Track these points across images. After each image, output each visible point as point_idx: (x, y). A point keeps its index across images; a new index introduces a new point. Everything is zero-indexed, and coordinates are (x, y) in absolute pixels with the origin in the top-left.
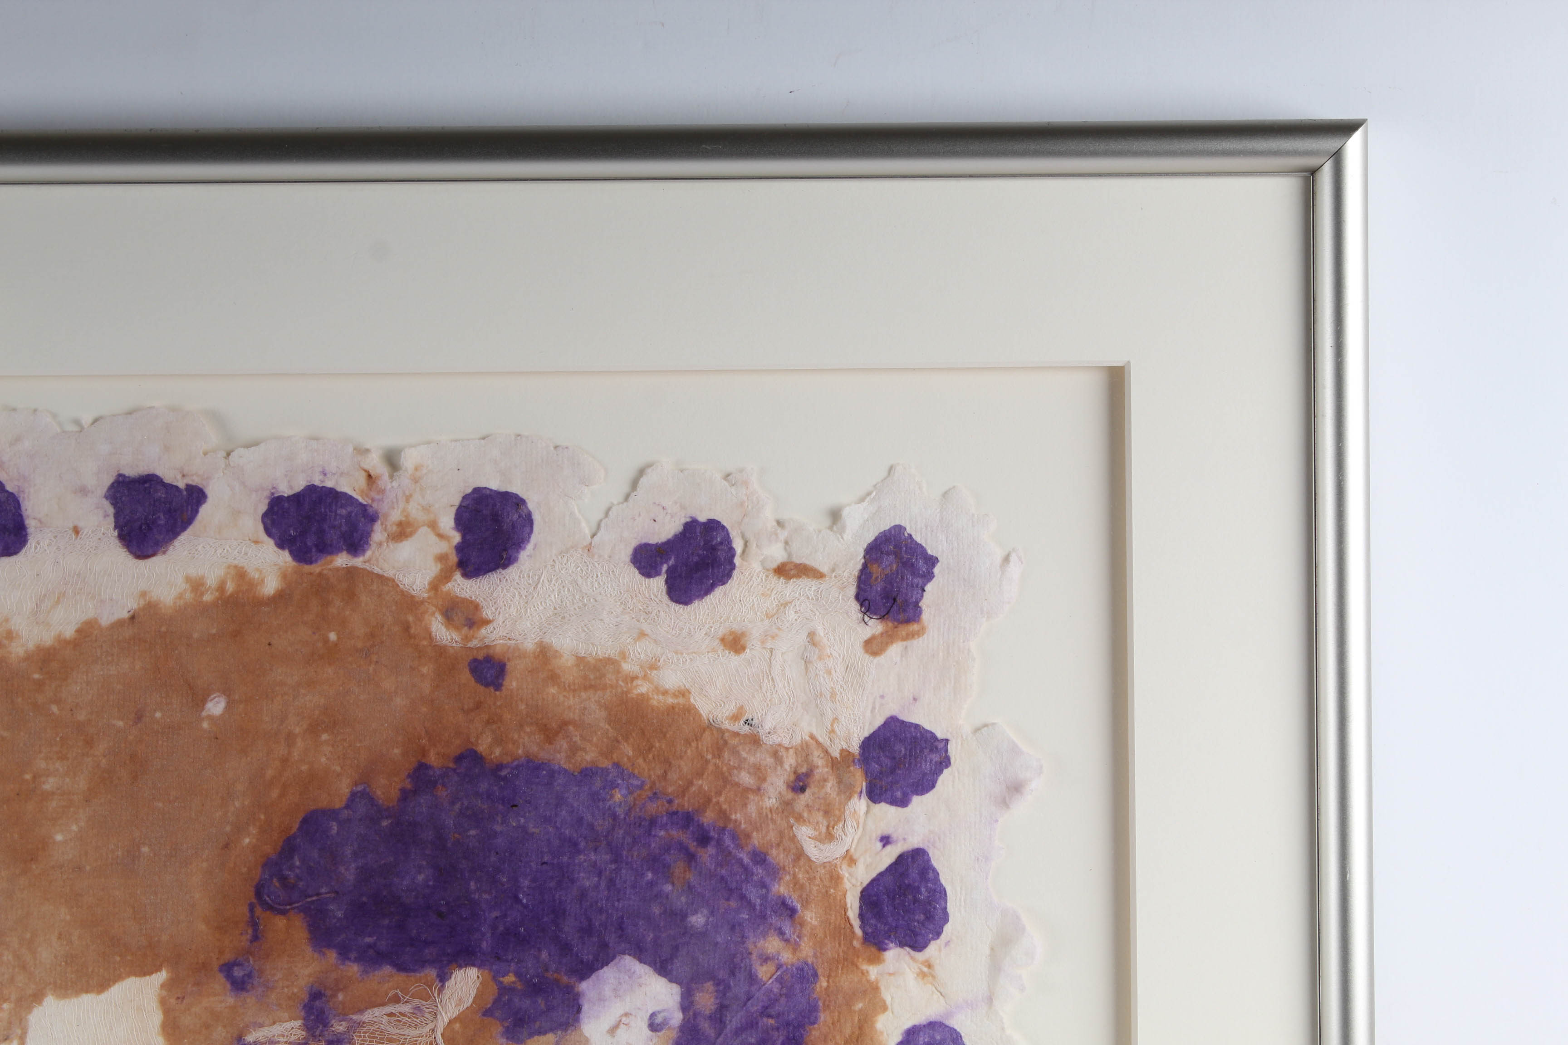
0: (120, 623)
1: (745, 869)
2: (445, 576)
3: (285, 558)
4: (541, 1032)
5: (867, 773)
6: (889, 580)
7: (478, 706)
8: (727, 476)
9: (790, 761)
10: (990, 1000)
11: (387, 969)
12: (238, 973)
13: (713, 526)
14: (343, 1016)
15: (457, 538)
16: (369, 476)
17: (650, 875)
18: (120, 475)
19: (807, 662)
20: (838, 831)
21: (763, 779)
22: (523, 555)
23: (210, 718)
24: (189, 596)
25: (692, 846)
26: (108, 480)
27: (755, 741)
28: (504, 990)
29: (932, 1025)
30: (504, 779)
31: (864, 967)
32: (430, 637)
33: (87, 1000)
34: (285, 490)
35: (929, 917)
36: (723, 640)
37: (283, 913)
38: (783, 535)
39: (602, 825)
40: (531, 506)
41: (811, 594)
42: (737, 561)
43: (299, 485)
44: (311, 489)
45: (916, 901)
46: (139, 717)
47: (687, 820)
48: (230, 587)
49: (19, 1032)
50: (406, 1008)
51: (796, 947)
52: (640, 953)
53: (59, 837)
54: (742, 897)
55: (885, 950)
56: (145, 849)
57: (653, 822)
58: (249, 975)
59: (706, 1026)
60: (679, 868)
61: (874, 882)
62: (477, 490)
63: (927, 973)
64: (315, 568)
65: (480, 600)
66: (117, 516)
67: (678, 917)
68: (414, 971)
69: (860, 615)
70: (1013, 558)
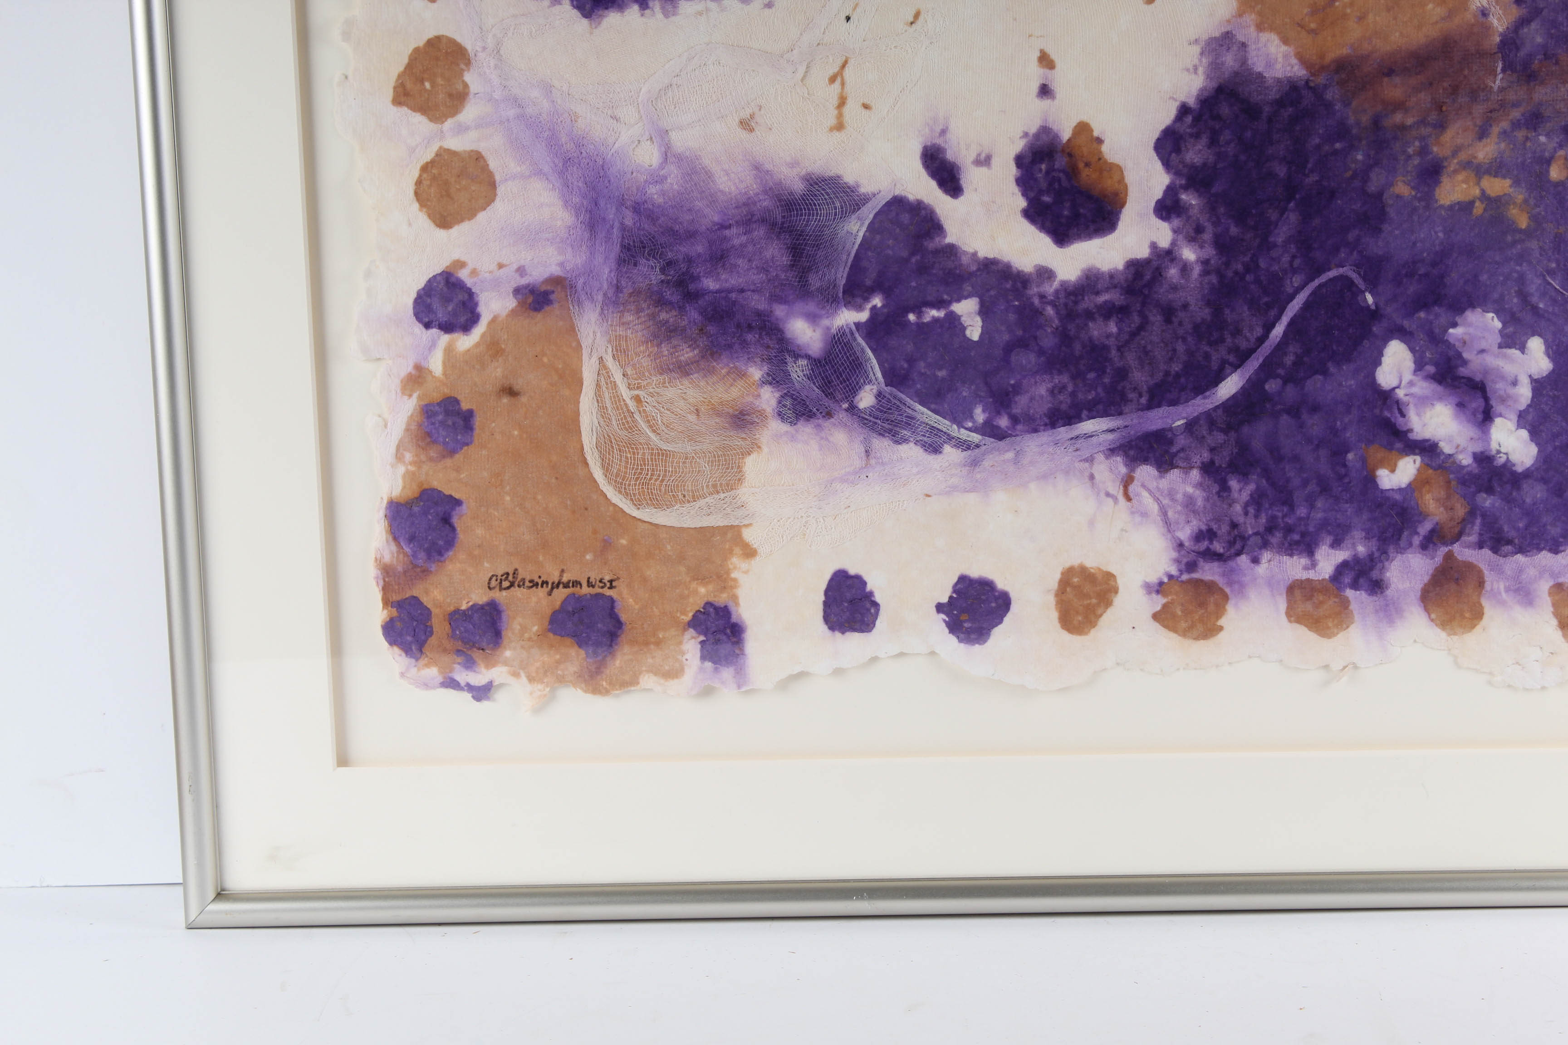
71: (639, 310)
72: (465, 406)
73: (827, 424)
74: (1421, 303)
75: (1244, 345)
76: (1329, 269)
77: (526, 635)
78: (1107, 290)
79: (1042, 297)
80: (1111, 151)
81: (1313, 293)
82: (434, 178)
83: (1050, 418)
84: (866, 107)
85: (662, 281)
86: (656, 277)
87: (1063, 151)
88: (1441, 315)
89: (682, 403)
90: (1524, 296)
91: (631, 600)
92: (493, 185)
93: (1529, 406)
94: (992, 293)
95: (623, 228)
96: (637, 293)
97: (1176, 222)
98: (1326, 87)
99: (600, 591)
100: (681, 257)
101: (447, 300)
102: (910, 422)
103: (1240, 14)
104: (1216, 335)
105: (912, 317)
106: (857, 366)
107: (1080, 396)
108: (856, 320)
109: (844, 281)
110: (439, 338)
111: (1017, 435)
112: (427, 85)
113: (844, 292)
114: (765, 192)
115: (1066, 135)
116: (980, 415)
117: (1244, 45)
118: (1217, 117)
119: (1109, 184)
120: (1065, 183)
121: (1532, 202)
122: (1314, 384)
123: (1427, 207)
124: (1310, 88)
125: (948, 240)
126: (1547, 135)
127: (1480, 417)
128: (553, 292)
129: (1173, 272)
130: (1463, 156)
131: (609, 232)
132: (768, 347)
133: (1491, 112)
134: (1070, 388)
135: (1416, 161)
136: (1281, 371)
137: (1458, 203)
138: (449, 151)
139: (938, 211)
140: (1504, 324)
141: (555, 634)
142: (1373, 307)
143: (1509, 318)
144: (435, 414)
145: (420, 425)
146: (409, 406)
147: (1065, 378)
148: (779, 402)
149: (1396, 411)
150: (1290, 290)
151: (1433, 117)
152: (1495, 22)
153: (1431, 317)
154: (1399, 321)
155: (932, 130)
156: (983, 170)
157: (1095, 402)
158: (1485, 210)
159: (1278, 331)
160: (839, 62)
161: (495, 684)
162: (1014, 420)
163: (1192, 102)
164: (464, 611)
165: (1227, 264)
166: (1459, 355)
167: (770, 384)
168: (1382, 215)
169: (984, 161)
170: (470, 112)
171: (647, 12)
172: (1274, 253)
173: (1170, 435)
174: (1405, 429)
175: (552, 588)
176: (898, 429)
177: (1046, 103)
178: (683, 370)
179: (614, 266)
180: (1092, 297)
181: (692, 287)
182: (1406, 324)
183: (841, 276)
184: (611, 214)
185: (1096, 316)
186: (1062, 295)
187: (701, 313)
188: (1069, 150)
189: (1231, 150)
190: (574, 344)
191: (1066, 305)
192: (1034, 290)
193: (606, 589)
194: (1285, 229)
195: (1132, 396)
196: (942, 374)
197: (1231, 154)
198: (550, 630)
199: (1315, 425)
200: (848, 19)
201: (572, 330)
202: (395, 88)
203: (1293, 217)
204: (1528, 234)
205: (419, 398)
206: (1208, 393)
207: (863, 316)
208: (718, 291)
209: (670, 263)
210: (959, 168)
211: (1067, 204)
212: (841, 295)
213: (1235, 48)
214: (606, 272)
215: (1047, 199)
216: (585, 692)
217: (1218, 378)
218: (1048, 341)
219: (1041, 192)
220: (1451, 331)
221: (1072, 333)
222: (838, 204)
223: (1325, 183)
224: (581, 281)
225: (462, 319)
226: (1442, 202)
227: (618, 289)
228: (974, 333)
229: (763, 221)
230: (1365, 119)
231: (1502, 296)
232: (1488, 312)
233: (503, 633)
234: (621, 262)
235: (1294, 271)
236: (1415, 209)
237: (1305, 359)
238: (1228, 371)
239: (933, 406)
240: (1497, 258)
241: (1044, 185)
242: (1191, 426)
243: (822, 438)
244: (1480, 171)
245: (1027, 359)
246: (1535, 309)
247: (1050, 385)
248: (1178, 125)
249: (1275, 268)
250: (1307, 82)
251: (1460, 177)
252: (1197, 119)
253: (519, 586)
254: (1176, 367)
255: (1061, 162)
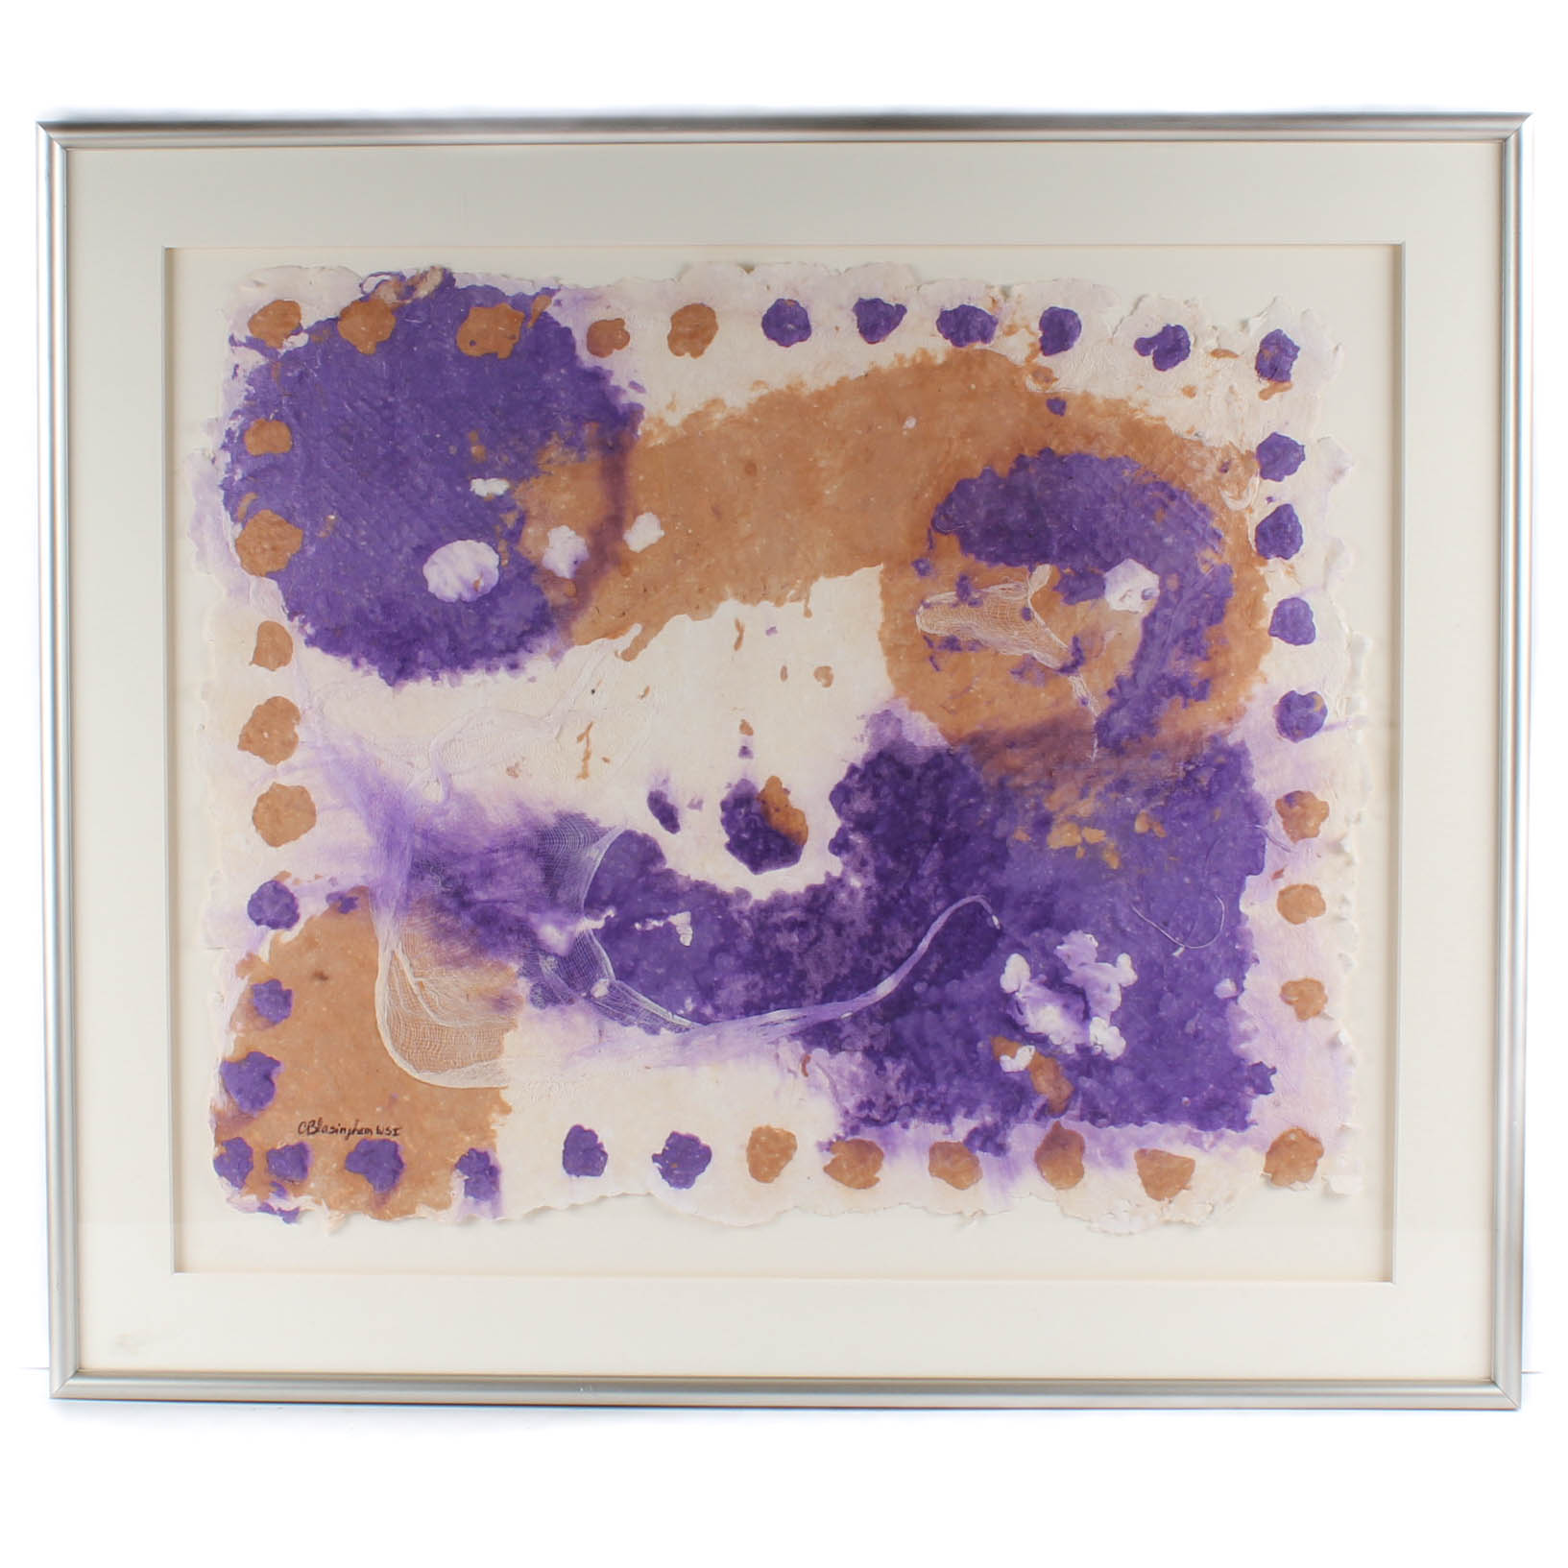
0: (859, 379)
1: (1195, 513)
2: (1033, 355)
3: (948, 343)
4: (1084, 600)
5: (1260, 462)
6: (1273, 359)
7: (1051, 425)
8: (1186, 302)
9: (1219, 456)
10: (1324, 586)
11: (1002, 565)
12: (922, 566)
13: (1178, 328)
14: (978, 590)
15: (1040, 334)
16: (994, 301)
17: (1143, 516)
18: (861, 299)
19: (1229, 403)
20: (1244, 494)
21: (1204, 465)
22: (1076, 344)
23: (907, 429)
24: (896, 364)
25: (1166, 500)
26: (854, 301)
27: (1200, 444)
28: (1064, 576)
29: (1293, 600)
30: (1065, 463)
31: (1257, 568)
32: (1026, 388)
33: (842, 578)
34: (949, 308)
35: (1293, 541)
36: (1183, 390)
37: (946, 534)
38: (1217, 334)
39: (1117, 488)
40: (1080, 317)
41: (1232, 365)
42: (1191, 348)
43: (956, 306)
44: (963, 307)
45: (1286, 532)
46: (870, 428)
47: (1163, 486)
48: (919, 360)
49: (806, 595)
50: (1011, 586)
51: (1221, 557)
52: (1137, 557)
53: (828, 492)
54: (1193, 529)
55: (1268, 558)
56: (872, 499)
57: (1145, 488)
58: (928, 568)
59: (1173, 599)
60: (1159, 512)
61: (1263, 522)
62: (1051, 308)
63: (1291, 571)
64: (964, 349)
65: (1053, 368)
66: (858, 321)
67: (1159, 538)
68: (1017, 566)
69: (1257, 378)
70: (1340, 348)
71: (424, 915)
72: (285, 987)
73: (569, 1008)
74: (1035, 925)
75: (897, 955)
76: (964, 897)
77: (328, 1171)
78: (791, 908)
79: (740, 912)
80: (796, 800)
81: (953, 915)
82: (268, 807)
83: (745, 1009)
84: (606, 760)
85: (443, 893)
86: (438, 889)
87: (758, 799)
88: (1050, 935)
89: (455, 989)
90: (1115, 921)
91: (411, 1145)
92: (313, 814)
93: (1119, 1008)
94: (702, 908)
95: (414, 850)
96: (421, 901)
97: (846, 857)
98: (962, 755)
99: (387, 1137)
100: (458, 875)
101: (275, 903)
102: (634, 1009)
103: (896, 697)
104: (876, 946)
105: (638, 926)
106: (594, 963)
107: (769, 992)
108: (594, 927)
109: (585, 896)
110: (267, 931)
111: (718, 1022)
112: (266, 735)
113: (585, 905)
114: (525, 825)
115: (760, 787)
116: (690, 1005)
117: (899, 721)
118: (879, 776)
119: (794, 826)
120: (759, 824)
121: (1121, 848)
122: (953, 987)
123: (1040, 850)
124: (950, 755)
125: (667, 866)
126: (1133, 797)
127: (1081, 1016)
128: (356, 899)
129: (843, 896)
130: (1068, 811)
131: (403, 853)
132: (524, 946)
133: (1090, 777)
134: (761, 985)
135: (1032, 814)
136: (926, 976)
137: (1065, 848)
138: (279, 786)
139: (660, 843)
140: (1100, 943)
141: (350, 1170)
142: (998, 927)
143: (1104, 938)
144: (262, 992)
145: (249, 1002)
146: (242, 985)
147: (757, 977)
148: (532, 990)
149: (1016, 1011)
150: (933, 912)
151: (1045, 780)
152: (1092, 709)
153: (1043, 937)
154: (1019, 939)
155: (656, 780)
156: (696, 812)
157: (781, 996)
158: (1086, 854)
159: (925, 944)
160: (586, 725)
161: (302, 1209)
162: (717, 1009)
163: (859, 763)
164: (278, 1150)
165: (885, 891)
166: (1065, 967)
167: (525, 975)
168: (1005, 855)
169: (697, 805)
170: (297, 757)
171: (438, 682)
172: (923, 883)
173: (838, 1024)
174: (1022, 1024)
175: (349, 1134)
176: (624, 1014)
177: (745, 761)
178: (457, 962)
179: (405, 879)
180: (780, 914)
181: (466, 897)
182: (1024, 941)
183: (583, 892)
184: (404, 838)
185: (783, 929)
186: (755, 912)
187: (472, 919)
188: (763, 799)
189: (889, 801)
190: (372, 940)
191: (759, 919)
192: (733, 908)
193: (391, 1135)
194: (930, 864)
195: (810, 992)
196: (660, 971)
197: (889, 804)
198: (346, 1168)
199: (953, 1019)
200: (593, 692)
201: (371, 929)
202: (241, 736)
203: (937, 855)
204: (1118, 873)
205: (249, 980)
206: (869, 992)
207: (600, 924)
208: (487, 902)
209: (450, 878)
210: (677, 810)
211: (761, 841)
212: (582, 906)
213: (892, 723)
214: (399, 884)
215: (745, 836)
216: (372, 1218)
217: (876, 980)
218: (744, 946)
219: (740, 831)
220: (1059, 947)
221: (764, 942)
222: (582, 836)
223: (962, 829)
224: (379, 892)
225: (286, 918)
226: (1052, 846)
227: (408, 897)
228: (686, 939)
229: (523, 847)
230: (993, 781)
231: (1098, 922)
232: (1087, 933)
233: (309, 1169)
234: (411, 876)
235: (937, 897)
236: (1031, 852)
237: (946, 967)
238: (885, 975)
239: (652, 997)
240: (1095, 892)
241: (743, 825)
242: (855, 1018)
243: (565, 1020)
244: (1081, 823)
245: (727, 961)
246: (1123, 932)
247: (745, 982)
248: (848, 781)
249: (923, 894)
250: (948, 750)
251: (1066, 827)
252: (863, 777)
253: (323, 1131)
254: (844, 971)
255: (756, 807)
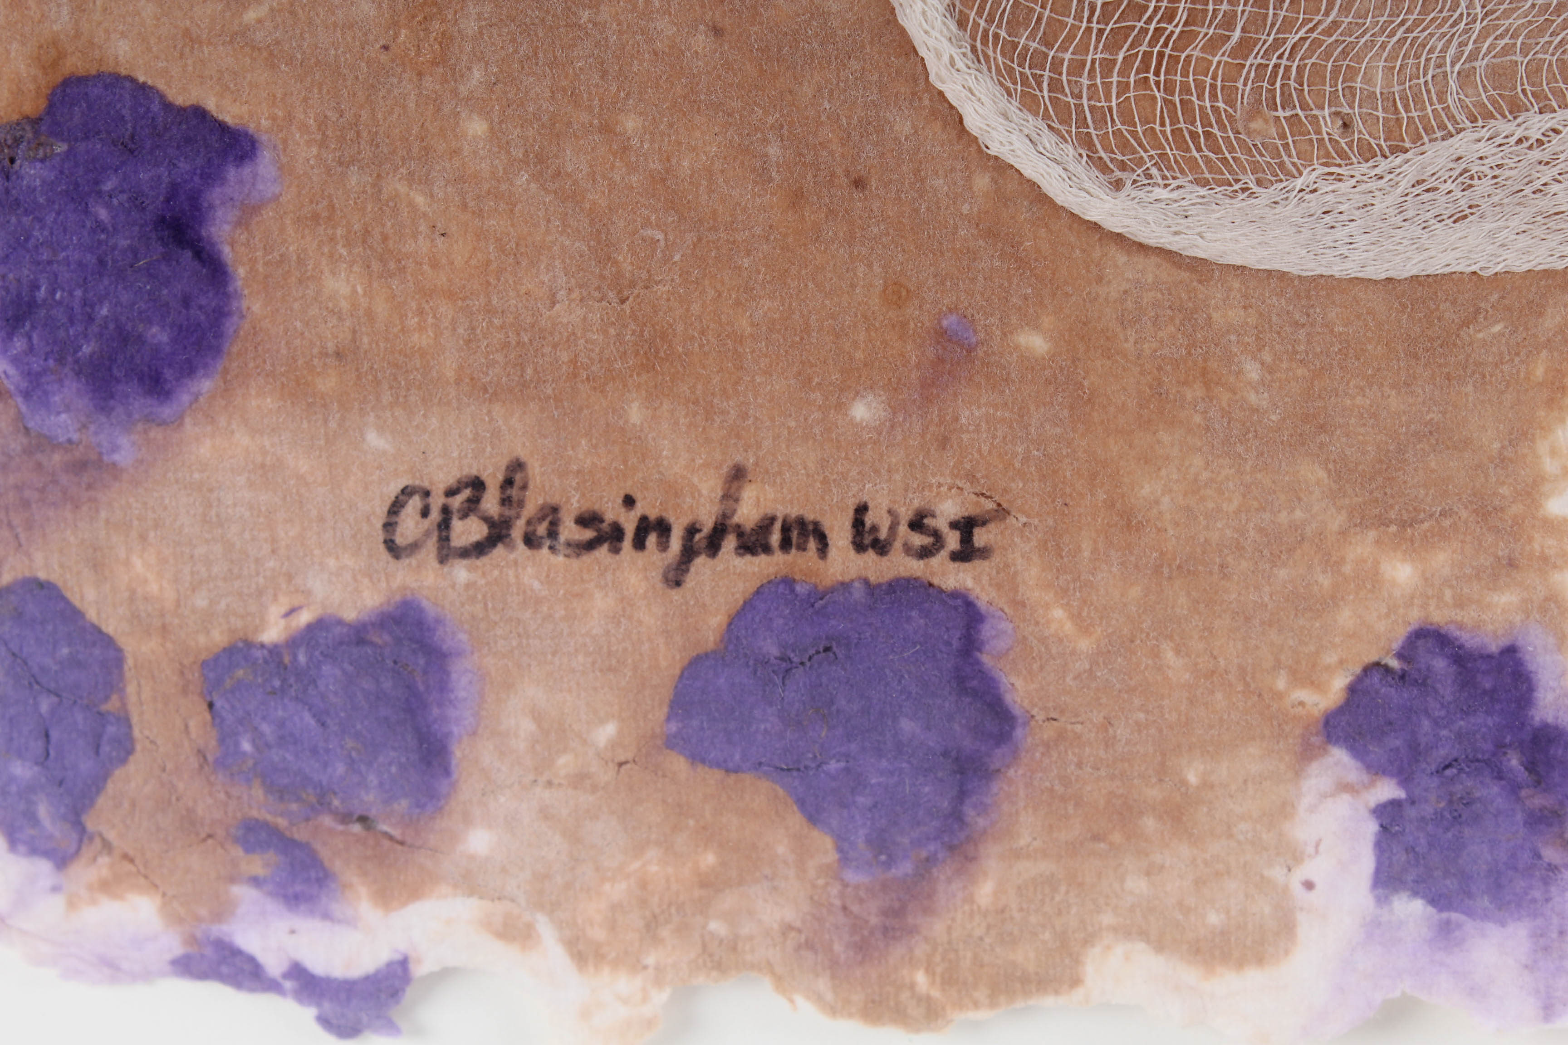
77: (565, 763)
91: (1058, 613)
99: (915, 567)
141: (697, 758)
161: (419, 971)
164: (274, 651)
175: (688, 554)
193: (940, 560)
198: (671, 743)
216: (833, 1011)
233: (458, 752)
253: (530, 541)
